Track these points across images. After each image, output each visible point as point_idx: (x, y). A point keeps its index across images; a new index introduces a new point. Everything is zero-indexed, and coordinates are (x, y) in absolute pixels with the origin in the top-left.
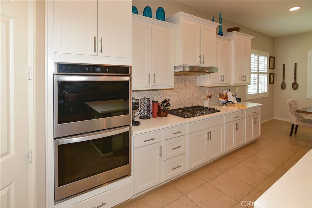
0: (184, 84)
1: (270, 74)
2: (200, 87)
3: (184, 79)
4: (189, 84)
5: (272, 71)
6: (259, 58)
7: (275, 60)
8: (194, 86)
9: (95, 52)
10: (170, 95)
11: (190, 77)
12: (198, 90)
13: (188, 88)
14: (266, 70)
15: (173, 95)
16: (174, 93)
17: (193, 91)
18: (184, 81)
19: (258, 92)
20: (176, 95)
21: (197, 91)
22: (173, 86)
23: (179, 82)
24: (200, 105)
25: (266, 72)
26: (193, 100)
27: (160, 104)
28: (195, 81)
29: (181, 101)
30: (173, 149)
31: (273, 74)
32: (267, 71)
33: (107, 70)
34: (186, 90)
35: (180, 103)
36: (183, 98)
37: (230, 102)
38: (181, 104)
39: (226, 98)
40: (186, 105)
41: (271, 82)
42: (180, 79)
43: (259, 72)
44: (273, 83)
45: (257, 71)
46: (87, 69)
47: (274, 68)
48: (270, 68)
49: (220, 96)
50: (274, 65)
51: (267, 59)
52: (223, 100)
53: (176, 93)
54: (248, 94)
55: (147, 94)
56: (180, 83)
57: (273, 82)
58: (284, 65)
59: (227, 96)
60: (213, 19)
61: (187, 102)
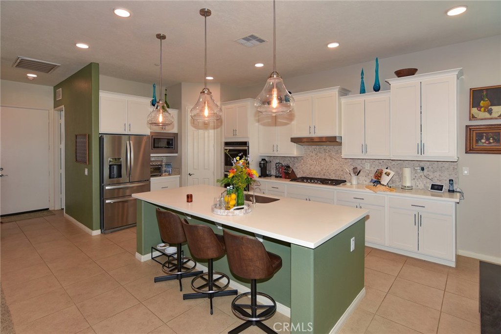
0: (327, 154)
3: (329, 150)
4: (335, 155)
13: (334, 159)
18: (327, 151)
23: (321, 152)
26: (342, 173)
29: (324, 171)
34: (331, 161)
35: (322, 174)
36: (327, 169)
37: (378, 181)
38: (324, 175)
40: (330, 177)
42: (323, 149)
56: (323, 153)
60: (362, 73)
61: (332, 174)
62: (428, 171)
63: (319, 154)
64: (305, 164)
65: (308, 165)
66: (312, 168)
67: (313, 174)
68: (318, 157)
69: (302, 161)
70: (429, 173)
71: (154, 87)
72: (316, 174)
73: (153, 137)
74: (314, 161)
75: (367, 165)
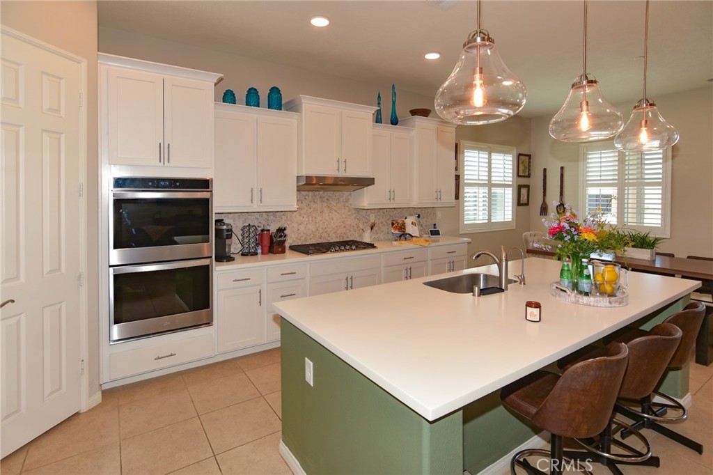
0: (325, 204)
1: (520, 187)
2: (358, 210)
3: (327, 197)
4: (335, 204)
5: (523, 181)
6: (493, 157)
7: (531, 160)
8: (346, 208)
9: (160, 162)
10: (300, 222)
11: (337, 194)
12: (355, 215)
13: (334, 212)
14: (511, 179)
15: (305, 223)
16: (307, 219)
17: (344, 216)
18: (325, 199)
19: (489, 219)
20: (311, 222)
21: (353, 217)
22: (295, 207)
23: (315, 201)
24: (358, 239)
25: (511, 183)
26: (345, 231)
27: (273, 235)
28: (347, 200)
29: (321, 232)
30: (282, 296)
31: (528, 187)
32: (513, 181)
33: (178, 184)
34: (330, 214)
36: (324, 227)
37: (406, 234)
38: (320, 237)
39: (402, 227)
41: (521, 202)
42: (318, 197)
43: (493, 182)
44: (527, 204)
45: (487, 182)
46: (150, 184)
47: (529, 176)
48: (519, 176)
49: (393, 224)
50: (529, 170)
51: (511, 159)
52: (397, 232)
53: (311, 219)
54: (466, 222)
55: (258, 219)
56: (319, 203)
57: (526, 202)
58: (545, 170)
59: (404, 224)
60: (379, 97)
61: (331, 234)
63: (312, 204)
64: (289, 223)
66: (302, 228)
67: (303, 238)
72: (308, 238)
74: (305, 216)
75: (373, 216)
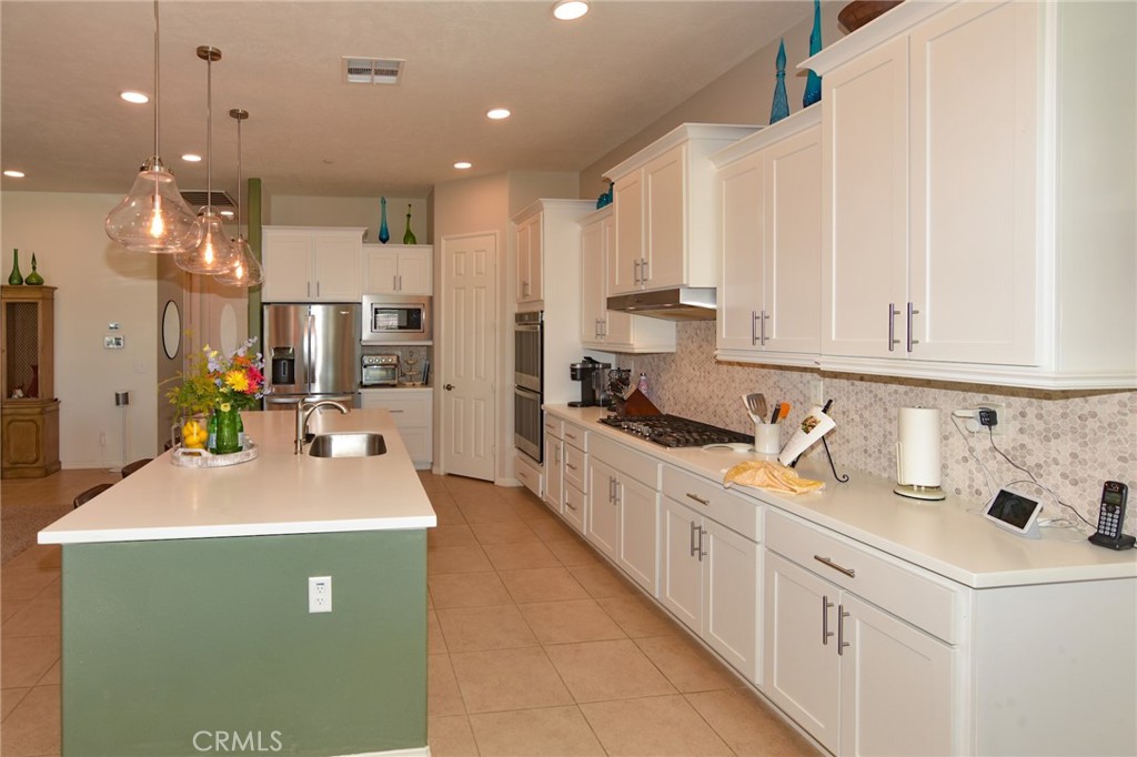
60: (782, 56)
62: (1021, 431)
64: (678, 375)
65: (684, 381)
66: (691, 388)
68: (703, 357)
69: (673, 365)
70: (1025, 439)
71: (384, 202)
72: (699, 410)
73: (374, 306)
75: (816, 387)
